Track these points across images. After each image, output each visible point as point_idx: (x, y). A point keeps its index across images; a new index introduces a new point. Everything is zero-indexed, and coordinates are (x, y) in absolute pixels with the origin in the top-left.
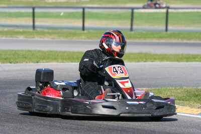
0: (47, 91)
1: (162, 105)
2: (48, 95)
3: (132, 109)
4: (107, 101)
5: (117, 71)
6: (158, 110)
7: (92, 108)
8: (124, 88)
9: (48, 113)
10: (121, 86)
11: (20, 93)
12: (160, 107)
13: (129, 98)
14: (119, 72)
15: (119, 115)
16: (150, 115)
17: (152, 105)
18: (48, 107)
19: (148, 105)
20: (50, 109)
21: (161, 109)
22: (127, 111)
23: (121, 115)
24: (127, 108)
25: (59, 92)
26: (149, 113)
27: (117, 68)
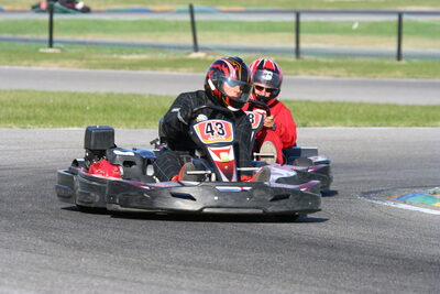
0: (97, 166)
1: (284, 193)
2: (98, 173)
3: (226, 200)
4: (183, 185)
5: (212, 132)
6: (276, 203)
7: (153, 198)
8: (218, 162)
9: (92, 205)
10: (215, 158)
11: (62, 171)
12: (280, 196)
13: (225, 179)
14: (216, 132)
15: (201, 210)
16: (261, 211)
17: (264, 192)
18: (93, 194)
19: (256, 194)
20: (96, 198)
21: (282, 202)
22: (215, 204)
23: (205, 210)
24: (216, 198)
25: (116, 169)
26: (257, 208)
27: (214, 125)
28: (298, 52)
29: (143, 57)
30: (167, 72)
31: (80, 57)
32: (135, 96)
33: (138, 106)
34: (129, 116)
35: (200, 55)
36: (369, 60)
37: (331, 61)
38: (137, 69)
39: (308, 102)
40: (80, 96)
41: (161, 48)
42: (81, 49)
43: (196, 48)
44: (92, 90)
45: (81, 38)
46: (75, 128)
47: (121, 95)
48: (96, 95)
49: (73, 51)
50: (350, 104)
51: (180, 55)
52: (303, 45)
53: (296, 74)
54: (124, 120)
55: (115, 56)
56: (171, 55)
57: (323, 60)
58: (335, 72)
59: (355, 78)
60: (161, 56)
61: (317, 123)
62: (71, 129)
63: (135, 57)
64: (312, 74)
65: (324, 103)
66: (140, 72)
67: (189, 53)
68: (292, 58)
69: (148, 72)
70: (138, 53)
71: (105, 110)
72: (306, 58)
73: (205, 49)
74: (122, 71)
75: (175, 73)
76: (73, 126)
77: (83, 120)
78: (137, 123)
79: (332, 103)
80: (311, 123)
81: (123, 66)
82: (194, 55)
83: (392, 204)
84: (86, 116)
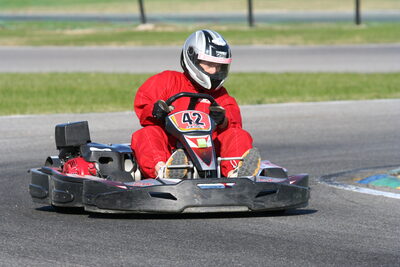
28: (251, 19)
29: (89, 31)
30: (113, 47)
31: (21, 34)
32: (81, 75)
33: (85, 88)
34: (74, 99)
35: (148, 27)
36: (325, 26)
37: (287, 27)
38: (83, 45)
39: (263, 75)
40: (23, 77)
41: (106, 20)
42: (22, 25)
43: (143, 19)
44: (35, 69)
45: (21, 12)
46: (18, 116)
47: (65, 74)
48: (39, 76)
49: (13, 28)
50: (308, 75)
51: (126, 28)
52: (257, 12)
53: (251, 43)
54: (70, 104)
55: (58, 31)
56: (117, 29)
57: (278, 27)
58: (292, 39)
59: (312, 45)
60: (107, 30)
61: (274, 99)
62: (13, 116)
63: (79, 32)
64: (266, 43)
65: (281, 75)
66: (86, 48)
67: (136, 26)
68: (245, 27)
69: (94, 47)
70: (82, 27)
71: (48, 94)
72: (260, 25)
73: (154, 20)
74: (65, 48)
75: (123, 47)
76: (15, 113)
77: (26, 105)
78: (82, 106)
79: (288, 74)
80: (267, 100)
81: (67, 41)
82: (142, 27)
83: (353, 189)
84: (28, 101)
